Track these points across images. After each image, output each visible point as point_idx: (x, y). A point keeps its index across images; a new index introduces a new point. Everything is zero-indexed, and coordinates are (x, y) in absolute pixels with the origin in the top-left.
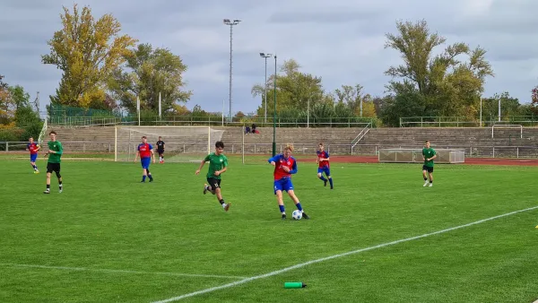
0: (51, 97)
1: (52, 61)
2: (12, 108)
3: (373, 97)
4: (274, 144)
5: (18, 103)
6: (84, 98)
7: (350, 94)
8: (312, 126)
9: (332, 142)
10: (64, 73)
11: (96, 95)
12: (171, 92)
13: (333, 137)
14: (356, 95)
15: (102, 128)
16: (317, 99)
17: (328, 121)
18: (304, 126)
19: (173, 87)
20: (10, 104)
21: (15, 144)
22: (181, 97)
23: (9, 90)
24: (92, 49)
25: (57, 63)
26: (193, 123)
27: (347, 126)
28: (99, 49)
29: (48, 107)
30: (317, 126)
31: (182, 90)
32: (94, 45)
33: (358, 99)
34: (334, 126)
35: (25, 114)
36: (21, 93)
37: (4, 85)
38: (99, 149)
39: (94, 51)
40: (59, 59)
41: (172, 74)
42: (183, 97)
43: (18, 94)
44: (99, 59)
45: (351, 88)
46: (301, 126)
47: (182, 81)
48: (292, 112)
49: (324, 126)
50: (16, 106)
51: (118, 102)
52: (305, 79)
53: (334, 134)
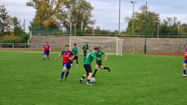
0: (30, 22)
1: (31, 5)
2: (12, 27)
3: (182, 23)
4: (145, 46)
5: (15, 25)
6: (46, 23)
7: (171, 22)
8: (160, 37)
9: (171, 45)
10: (36, 10)
11: (52, 21)
12: (86, 20)
13: (171, 43)
14: (174, 22)
15: (57, 37)
16: (157, 24)
17: (168, 35)
18: (156, 37)
19: (87, 18)
20: (11, 26)
22: (91, 23)
23: (11, 18)
25: (33, 6)
26: (101, 35)
27: (177, 37)
29: (29, 27)
30: (163, 37)
31: (91, 19)
33: (175, 24)
34: (171, 37)
35: (18, 31)
37: (9, 16)
38: (56, 47)
40: (34, 4)
41: (87, 12)
42: (92, 23)
43: (15, 21)
44: (54, 4)
45: (171, 19)
46: (154, 37)
47: (92, 15)
49: (166, 37)
50: (14, 26)
51: (61, 25)
53: (172, 41)
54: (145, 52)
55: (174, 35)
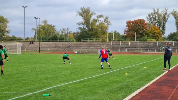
3: (73, 32)
4: (40, 48)
7: (65, 31)
8: (52, 42)
9: (59, 47)
12: (4, 30)
14: (67, 31)
16: (54, 32)
17: (58, 40)
18: (50, 42)
19: (4, 28)
22: (7, 32)
27: (64, 42)
30: (54, 42)
33: (68, 33)
34: (59, 42)
41: (4, 24)
45: (65, 29)
46: (49, 42)
47: (8, 26)
48: (46, 37)
49: (56, 42)
52: (50, 26)
53: (60, 44)
54: (40, 52)
55: (62, 40)
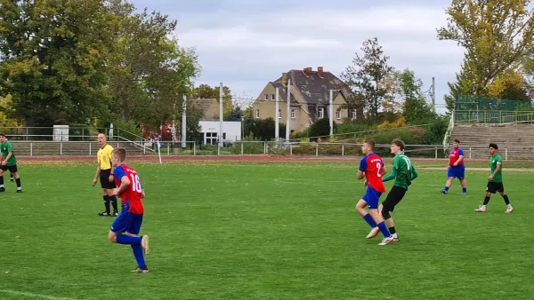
0: (449, 84)
1: (450, 36)
2: (400, 99)
5: (407, 92)
6: (494, 85)
10: (466, 51)
11: (512, 79)
15: (528, 126)
20: (397, 95)
21: (413, 148)
23: (396, 75)
24: (505, 17)
25: (457, 37)
28: (515, 17)
29: (447, 99)
32: (507, 13)
35: (416, 110)
36: (410, 79)
37: (389, 69)
38: (526, 156)
39: (507, 20)
40: (460, 33)
43: (408, 81)
44: (516, 30)
50: (405, 97)
